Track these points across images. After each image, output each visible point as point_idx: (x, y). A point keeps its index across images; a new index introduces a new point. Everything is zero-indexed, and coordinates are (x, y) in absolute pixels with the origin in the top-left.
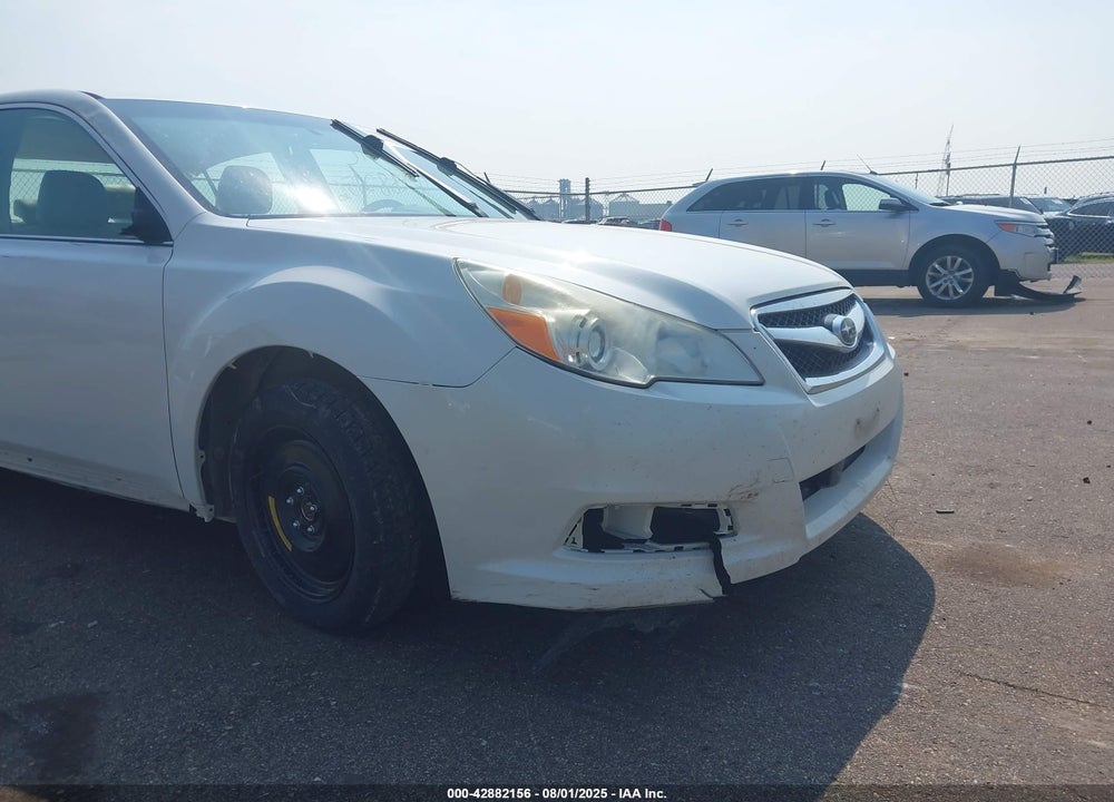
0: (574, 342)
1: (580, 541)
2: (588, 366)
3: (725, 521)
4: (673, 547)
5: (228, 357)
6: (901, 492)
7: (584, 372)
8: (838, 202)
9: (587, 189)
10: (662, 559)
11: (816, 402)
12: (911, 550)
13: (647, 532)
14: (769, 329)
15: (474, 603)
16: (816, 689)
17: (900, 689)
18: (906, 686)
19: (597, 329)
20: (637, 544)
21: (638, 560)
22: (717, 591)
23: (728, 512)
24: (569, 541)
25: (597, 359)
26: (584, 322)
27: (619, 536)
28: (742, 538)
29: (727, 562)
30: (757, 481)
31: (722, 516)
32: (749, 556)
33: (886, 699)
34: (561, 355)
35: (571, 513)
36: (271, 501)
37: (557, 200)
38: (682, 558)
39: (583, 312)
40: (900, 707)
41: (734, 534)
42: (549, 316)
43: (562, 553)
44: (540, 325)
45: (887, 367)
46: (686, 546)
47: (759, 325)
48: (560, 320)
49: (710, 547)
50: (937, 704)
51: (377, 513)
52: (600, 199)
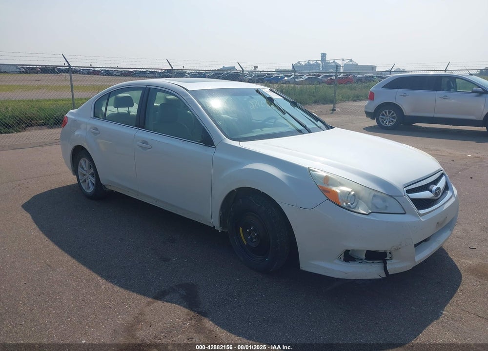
0: (346, 199)
1: (342, 258)
2: (350, 207)
3: (389, 256)
4: (371, 262)
5: (234, 187)
6: (457, 237)
7: (348, 209)
8: (453, 86)
9: (336, 71)
10: (368, 265)
11: (422, 219)
12: (456, 263)
13: (364, 257)
14: (409, 195)
15: (307, 272)
16: (414, 310)
17: (442, 313)
18: (444, 312)
19: (354, 195)
20: (360, 261)
21: (361, 265)
22: (384, 275)
23: (390, 253)
24: (339, 258)
25: (352, 204)
26: (350, 193)
27: (355, 257)
28: (393, 261)
29: (388, 268)
30: (400, 245)
31: (388, 254)
32: (395, 266)
33: (436, 315)
34: (341, 203)
35: (341, 250)
36: (241, 229)
38: (374, 265)
39: (350, 190)
40: (440, 319)
41: (391, 259)
42: (338, 190)
43: (337, 261)
44: (336, 193)
45: (453, 200)
46: (375, 261)
47: (406, 193)
48: (342, 192)
49: (383, 262)
50: (452, 319)
51: (278, 241)
52: (340, 62)
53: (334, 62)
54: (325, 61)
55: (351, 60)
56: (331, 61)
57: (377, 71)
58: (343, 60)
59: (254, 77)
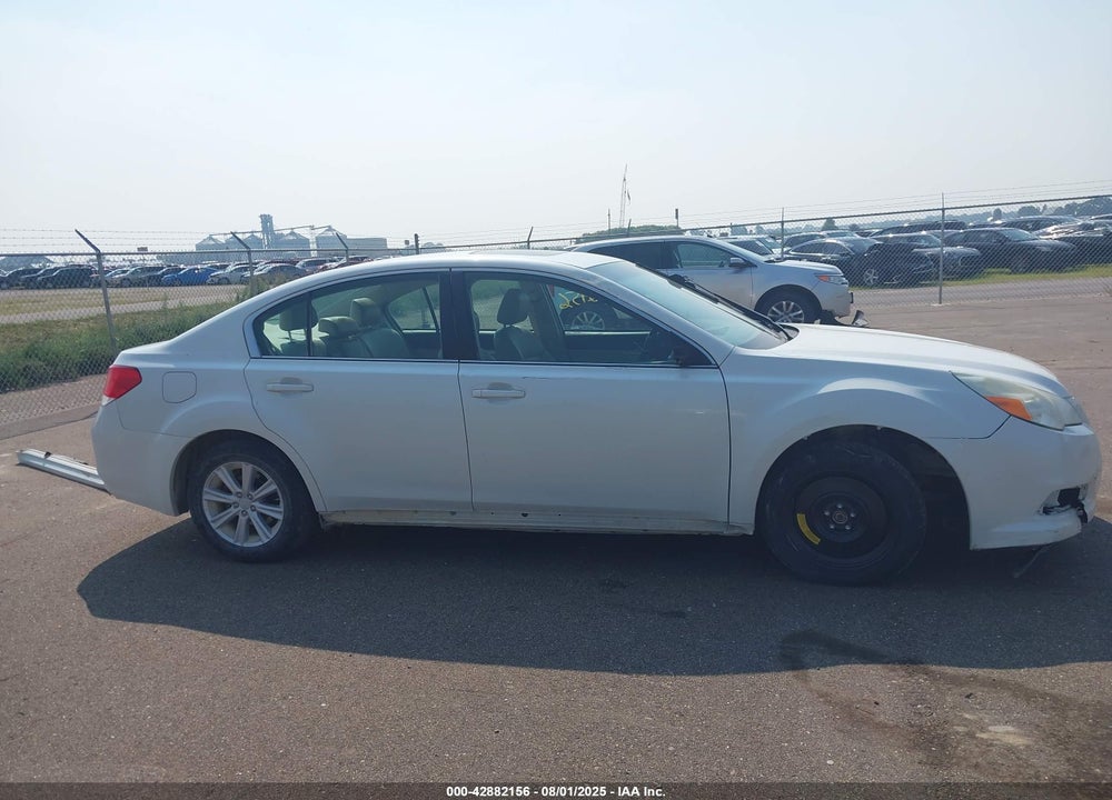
0: (1033, 411)
3: (1082, 494)
13: (1056, 503)
29: (1087, 512)
31: (1082, 490)
36: (800, 516)
37: (258, 235)
39: (1032, 395)
44: (1019, 403)
49: (1073, 507)
52: (305, 233)
53: (292, 234)
54: (272, 231)
55: (330, 229)
56: (285, 232)
57: (389, 247)
58: (312, 228)
59: (133, 273)
